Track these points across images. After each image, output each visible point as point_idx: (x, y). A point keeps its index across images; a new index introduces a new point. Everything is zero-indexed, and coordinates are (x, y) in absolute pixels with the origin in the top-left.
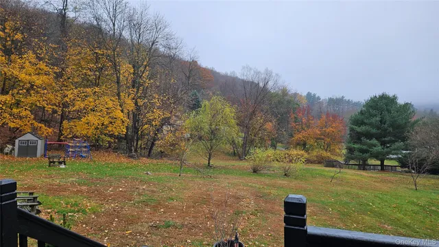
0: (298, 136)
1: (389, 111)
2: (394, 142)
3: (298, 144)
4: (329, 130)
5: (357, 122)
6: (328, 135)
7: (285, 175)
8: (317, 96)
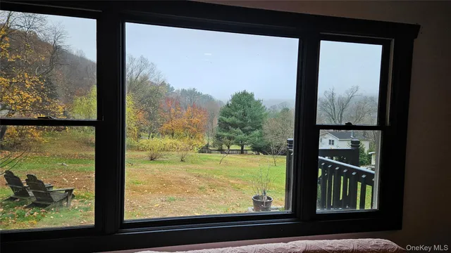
0: (166, 126)
1: (250, 106)
2: (252, 130)
3: (167, 133)
4: (195, 120)
5: (225, 114)
6: (194, 125)
7: (182, 161)
8: (171, 86)
